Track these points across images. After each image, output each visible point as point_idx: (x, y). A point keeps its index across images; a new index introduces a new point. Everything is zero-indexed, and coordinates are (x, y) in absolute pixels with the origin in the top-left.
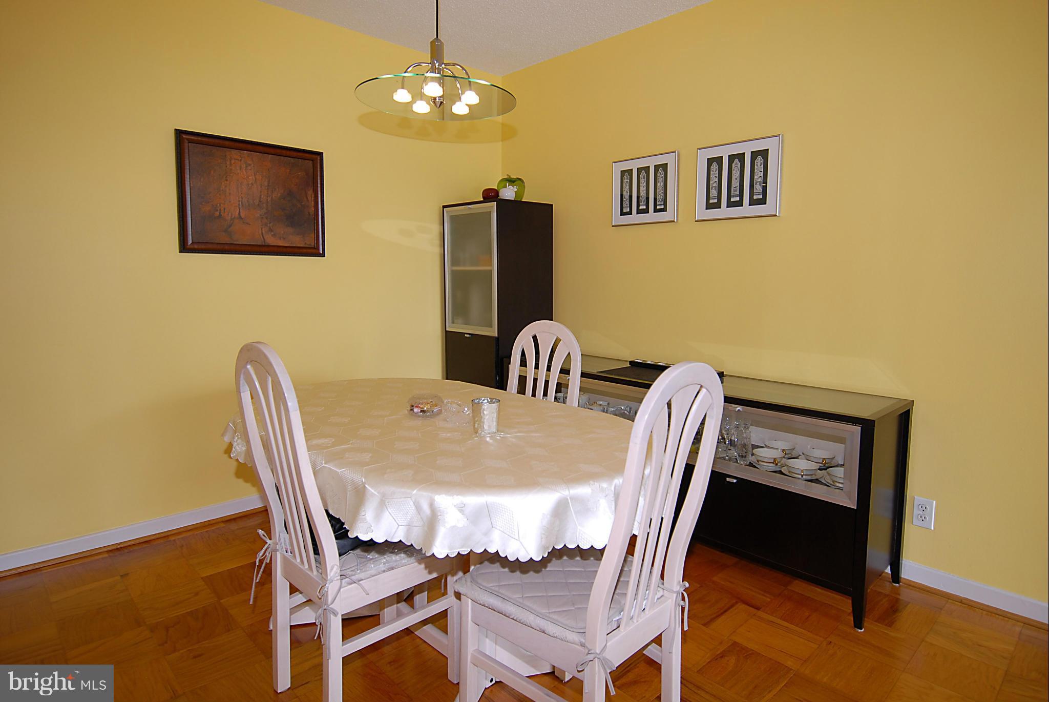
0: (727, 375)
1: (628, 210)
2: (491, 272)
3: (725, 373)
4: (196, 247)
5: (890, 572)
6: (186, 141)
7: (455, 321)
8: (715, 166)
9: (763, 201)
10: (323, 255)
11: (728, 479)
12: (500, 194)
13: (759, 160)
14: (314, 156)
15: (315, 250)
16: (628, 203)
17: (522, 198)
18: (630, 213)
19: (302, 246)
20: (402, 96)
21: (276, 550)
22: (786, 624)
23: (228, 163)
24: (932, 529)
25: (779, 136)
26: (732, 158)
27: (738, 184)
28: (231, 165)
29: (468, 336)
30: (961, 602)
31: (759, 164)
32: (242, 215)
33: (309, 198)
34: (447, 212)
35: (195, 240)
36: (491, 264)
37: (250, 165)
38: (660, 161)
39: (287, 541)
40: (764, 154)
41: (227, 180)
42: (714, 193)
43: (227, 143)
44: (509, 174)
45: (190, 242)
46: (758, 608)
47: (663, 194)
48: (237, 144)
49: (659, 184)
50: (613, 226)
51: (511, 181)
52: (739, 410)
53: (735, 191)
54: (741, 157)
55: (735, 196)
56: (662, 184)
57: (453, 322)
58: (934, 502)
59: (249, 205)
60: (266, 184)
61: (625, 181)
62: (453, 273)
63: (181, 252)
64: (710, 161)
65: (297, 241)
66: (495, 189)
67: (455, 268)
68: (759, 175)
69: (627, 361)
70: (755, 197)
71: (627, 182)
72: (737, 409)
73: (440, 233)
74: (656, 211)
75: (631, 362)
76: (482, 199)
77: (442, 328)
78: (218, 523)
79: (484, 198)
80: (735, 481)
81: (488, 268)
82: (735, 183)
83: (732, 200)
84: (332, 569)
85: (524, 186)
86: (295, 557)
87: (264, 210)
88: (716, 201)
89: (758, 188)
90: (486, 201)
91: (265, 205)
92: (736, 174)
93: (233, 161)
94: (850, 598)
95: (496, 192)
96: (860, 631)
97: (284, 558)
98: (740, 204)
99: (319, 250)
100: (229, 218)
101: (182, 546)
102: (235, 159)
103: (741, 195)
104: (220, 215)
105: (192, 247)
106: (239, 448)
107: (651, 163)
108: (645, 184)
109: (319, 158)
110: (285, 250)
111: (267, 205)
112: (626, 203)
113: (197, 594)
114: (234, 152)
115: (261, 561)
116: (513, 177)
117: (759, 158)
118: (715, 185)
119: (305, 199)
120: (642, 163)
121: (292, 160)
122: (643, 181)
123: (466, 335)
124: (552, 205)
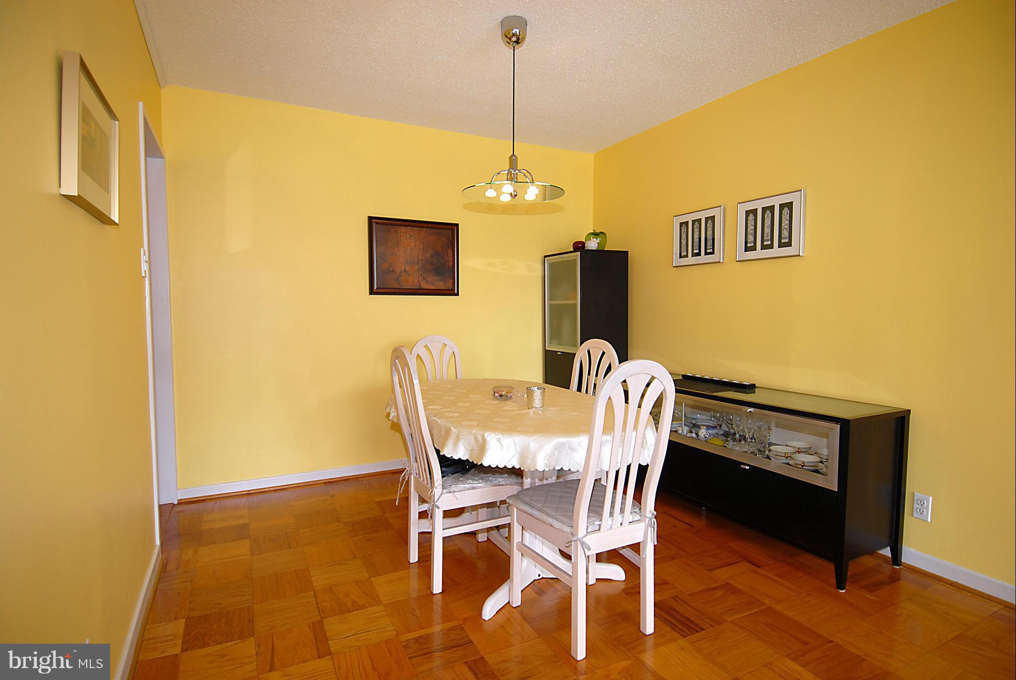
0: (758, 388)
1: (685, 254)
2: (576, 305)
3: (756, 385)
4: (379, 290)
5: (890, 556)
6: (374, 223)
7: (552, 342)
8: (751, 217)
9: (789, 244)
10: (457, 294)
11: (742, 466)
12: (586, 245)
13: (786, 211)
14: (453, 227)
15: (452, 292)
16: (685, 248)
17: (604, 248)
18: (687, 256)
19: (444, 288)
20: (491, 193)
21: (411, 474)
22: (778, 579)
23: (399, 235)
24: (929, 521)
25: (801, 191)
26: (764, 210)
27: (770, 231)
28: (400, 236)
29: (560, 353)
30: (951, 585)
31: (786, 214)
32: (407, 269)
33: (449, 255)
34: (547, 260)
35: (379, 287)
36: (576, 299)
37: (412, 236)
38: (709, 214)
39: (417, 466)
40: (790, 205)
41: (398, 247)
42: (751, 238)
43: (398, 223)
44: (595, 229)
45: (375, 287)
46: (759, 567)
47: (711, 241)
48: (405, 223)
49: (708, 233)
50: (674, 267)
51: (596, 234)
52: (750, 411)
53: (767, 236)
54: (772, 208)
55: (767, 240)
56: (711, 232)
57: (550, 343)
58: (931, 498)
59: (411, 262)
60: (422, 247)
61: (683, 231)
62: (551, 306)
63: (370, 294)
64: (748, 213)
65: (441, 285)
66: (583, 242)
67: (552, 302)
68: (785, 223)
69: (680, 375)
70: (783, 241)
71: (684, 231)
72: (748, 410)
73: (542, 276)
74: (706, 254)
75: (683, 376)
76: (572, 250)
77: (543, 347)
78: (388, 473)
79: (574, 248)
80: (747, 468)
81: (574, 302)
82: (767, 230)
83: (765, 244)
84: (437, 481)
85: (606, 238)
86: (420, 477)
87: (420, 265)
88: (752, 245)
89: (785, 233)
90: (576, 250)
91: (421, 262)
92: (768, 222)
93: (402, 234)
94: (833, 564)
95: (583, 244)
96: (841, 591)
97: (415, 478)
98: (771, 246)
99: (455, 291)
100: (398, 272)
101: (366, 484)
102: (403, 233)
103: (772, 240)
104: (393, 270)
105: (376, 291)
106: (393, 414)
107: (703, 216)
108: (698, 233)
109: (456, 228)
110: (432, 292)
111: (422, 262)
112: (684, 248)
113: (372, 509)
114: (402, 228)
115: (403, 480)
116: (598, 231)
117: (786, 209)
118: (751, 232)
119: (446, 256)
120: (696, 216)
121: (439, 231)
122: (696, 230)
123: (559, 353)
124: (627, 252)
